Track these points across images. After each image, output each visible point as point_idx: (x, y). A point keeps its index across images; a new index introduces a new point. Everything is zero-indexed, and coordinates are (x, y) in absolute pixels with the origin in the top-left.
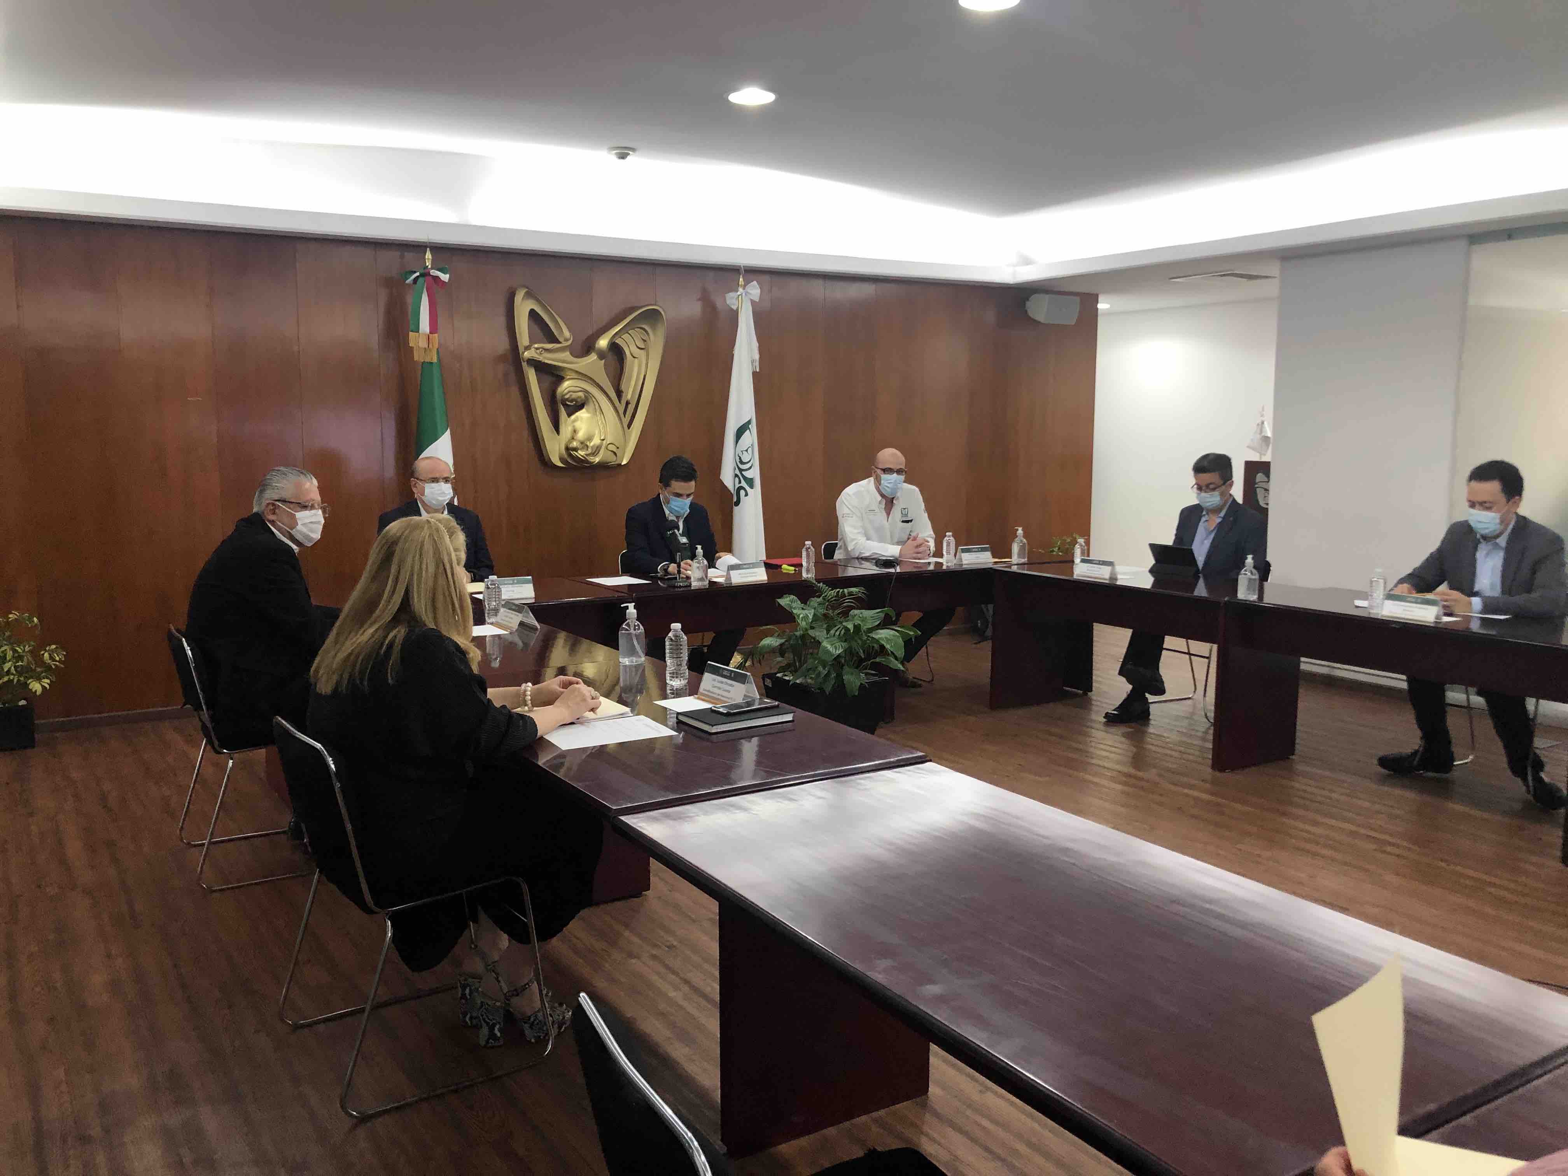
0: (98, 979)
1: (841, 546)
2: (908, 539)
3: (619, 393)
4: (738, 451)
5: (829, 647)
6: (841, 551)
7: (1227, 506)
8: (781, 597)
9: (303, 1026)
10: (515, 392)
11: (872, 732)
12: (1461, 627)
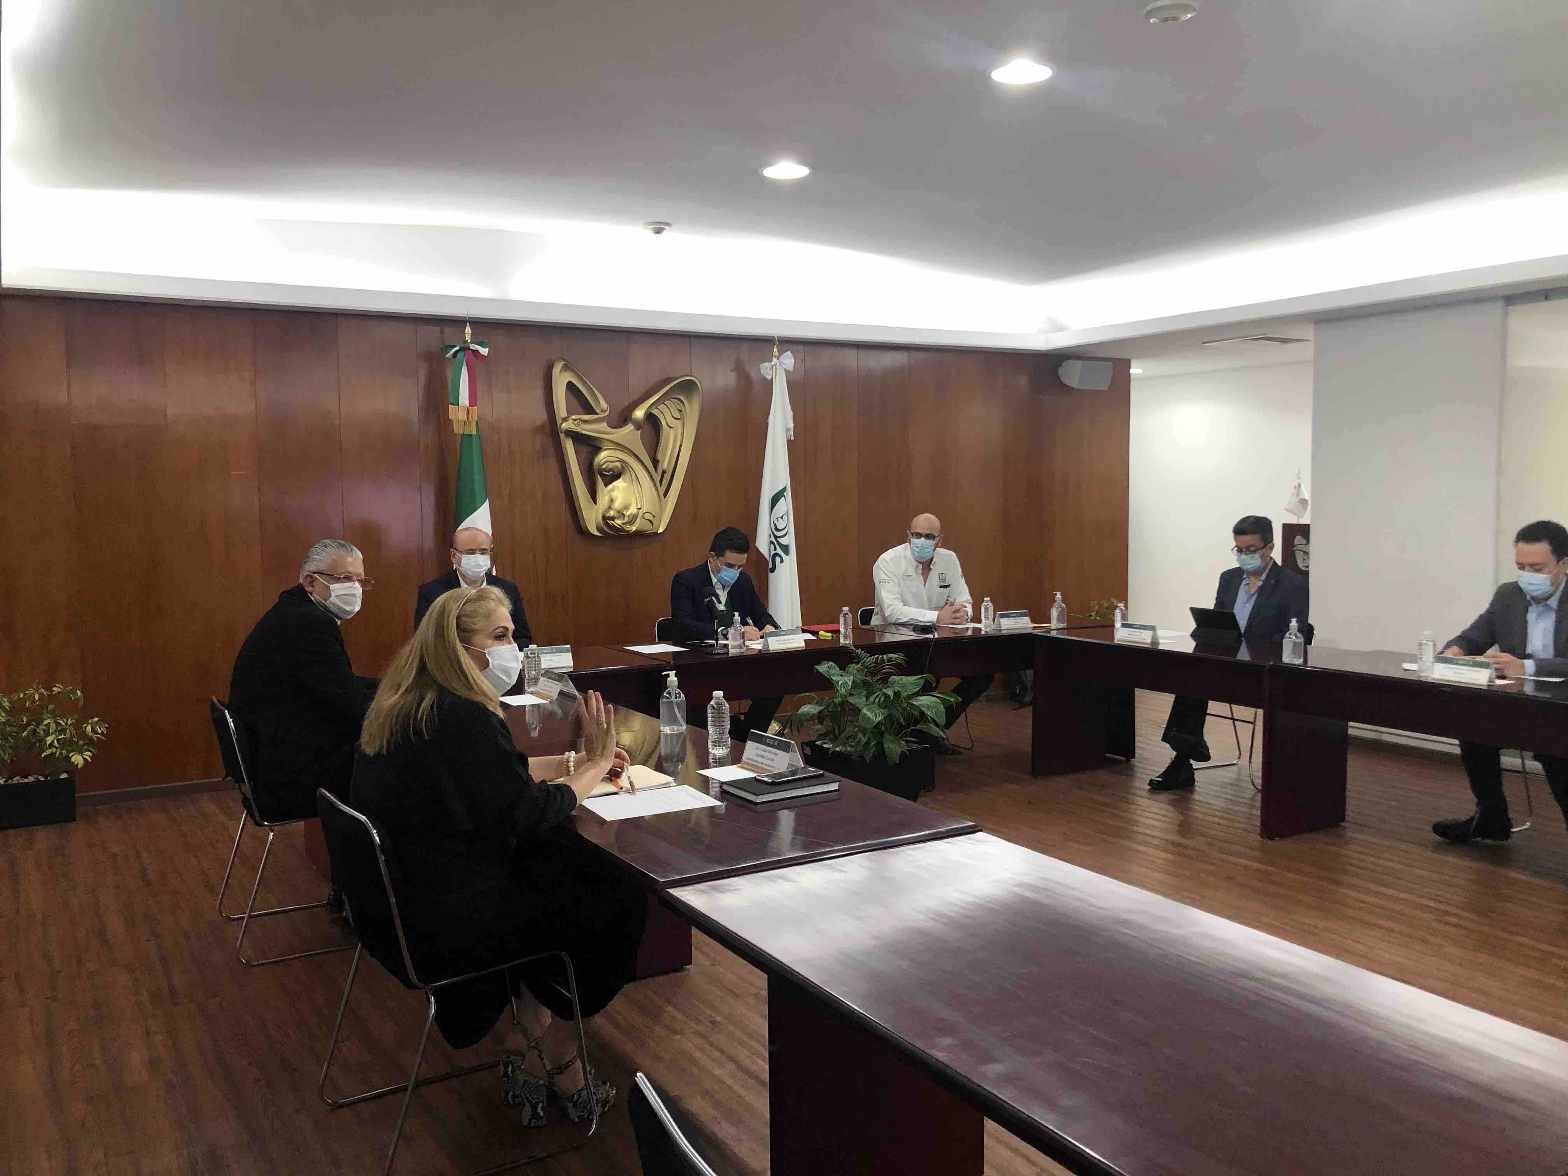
0: (136, 1057)
1: (878, 612)
2: (946, 604)
3: (655, 463)
4: (773, 518)
5: (869, 714)
6: (878, 616)
7: (1267, 570)
8: (819, 664)
9: (342, 1106)
10: (553, 462)
11: (914, 800)
12: (1514, 690)
